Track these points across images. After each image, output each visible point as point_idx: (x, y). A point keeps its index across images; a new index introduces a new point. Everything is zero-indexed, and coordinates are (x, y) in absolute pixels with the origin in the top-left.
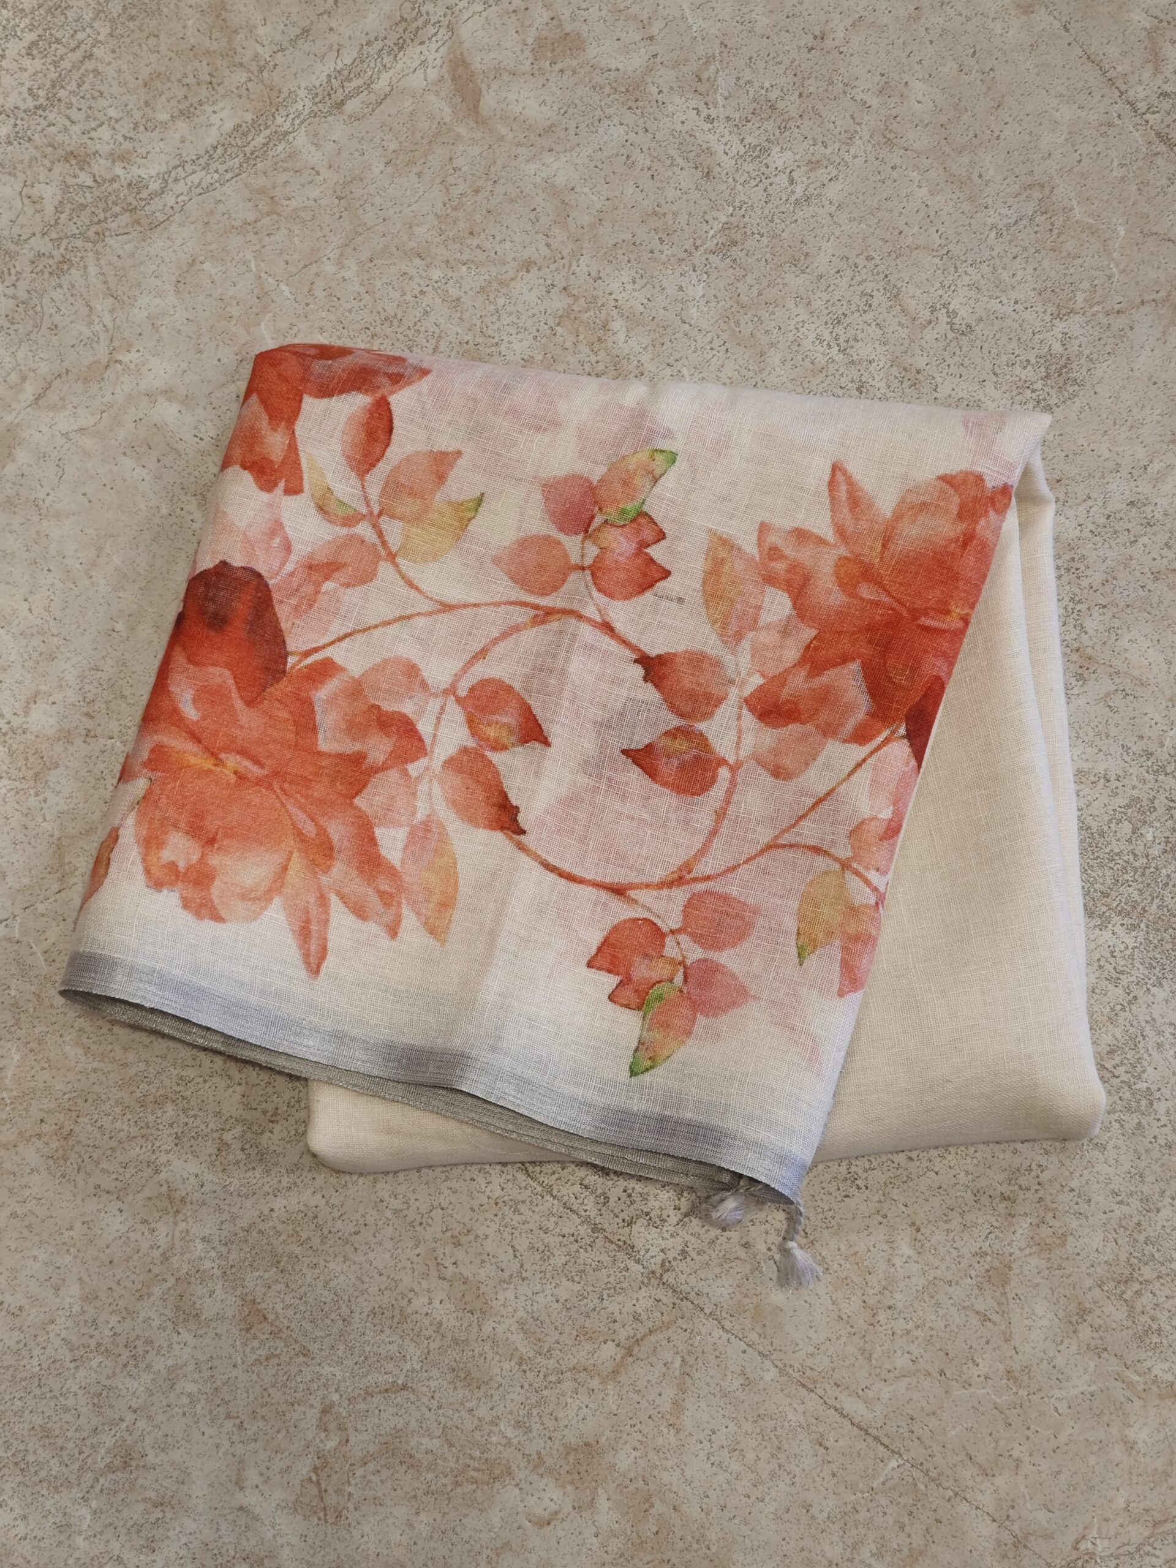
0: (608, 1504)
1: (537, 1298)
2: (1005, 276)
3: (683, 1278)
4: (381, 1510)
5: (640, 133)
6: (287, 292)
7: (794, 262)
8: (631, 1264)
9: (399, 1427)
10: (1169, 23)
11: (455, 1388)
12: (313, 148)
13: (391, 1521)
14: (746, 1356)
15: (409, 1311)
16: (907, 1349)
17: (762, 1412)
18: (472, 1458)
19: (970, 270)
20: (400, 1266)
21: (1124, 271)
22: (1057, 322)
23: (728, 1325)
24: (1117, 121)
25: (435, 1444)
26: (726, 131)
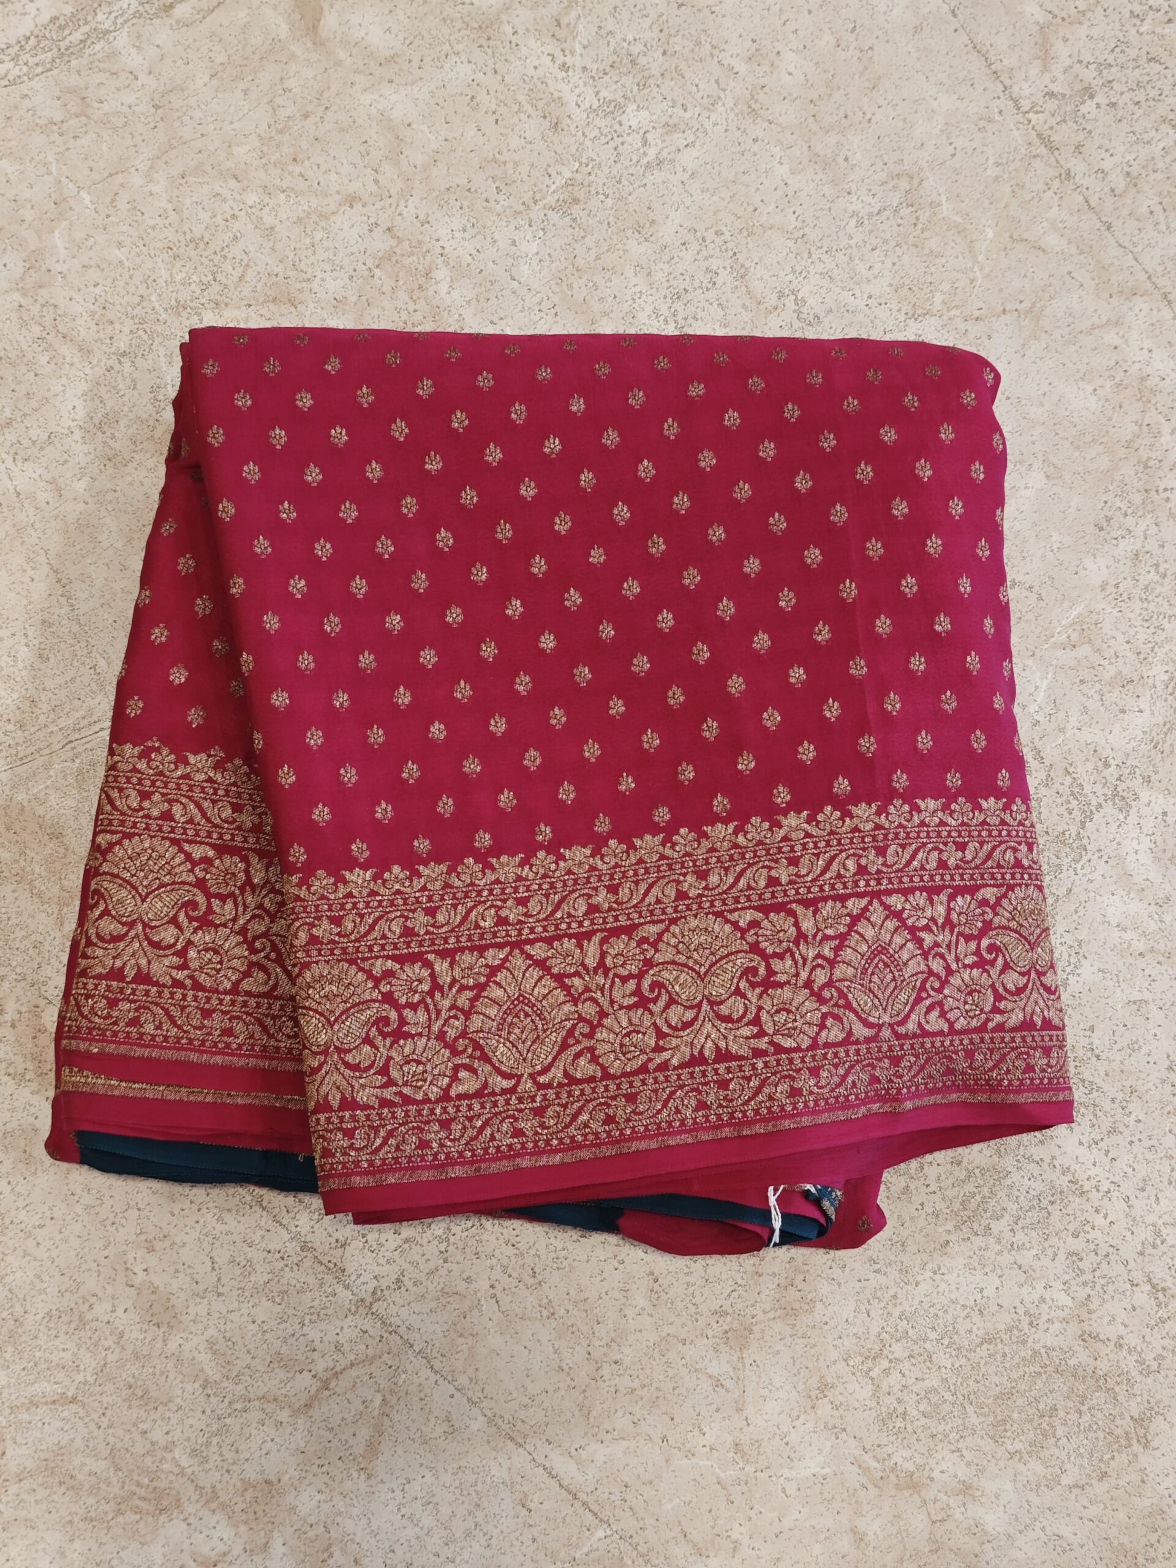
0: (284, 1549)
1: (232, 1316)
2: (861, 268)
3: (394, 1309)
4: (31, 1532)
5: (490, 74)
6: (87, 201)
7: (638, 229)
8: (339, 1289)
9: (63, 1443)
10: (1063, 19)
11: (130, 1407)
12: (133, 51)
13: (40, 1547)
14: (454, 1400)
15: (89, 1317)
16: (629, 1409)
17: (463, 1463)
18: (138, 1484)
19: (824, 257)
20: (84, 1267)
21: (988, 276)
22: (911, 322)
23: (437, 1365)
24: (997, 117)
25: (100, 1466)
26: (581, 82)
